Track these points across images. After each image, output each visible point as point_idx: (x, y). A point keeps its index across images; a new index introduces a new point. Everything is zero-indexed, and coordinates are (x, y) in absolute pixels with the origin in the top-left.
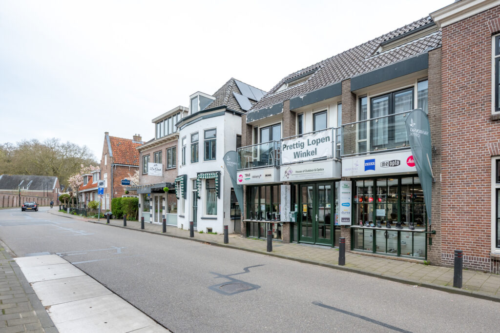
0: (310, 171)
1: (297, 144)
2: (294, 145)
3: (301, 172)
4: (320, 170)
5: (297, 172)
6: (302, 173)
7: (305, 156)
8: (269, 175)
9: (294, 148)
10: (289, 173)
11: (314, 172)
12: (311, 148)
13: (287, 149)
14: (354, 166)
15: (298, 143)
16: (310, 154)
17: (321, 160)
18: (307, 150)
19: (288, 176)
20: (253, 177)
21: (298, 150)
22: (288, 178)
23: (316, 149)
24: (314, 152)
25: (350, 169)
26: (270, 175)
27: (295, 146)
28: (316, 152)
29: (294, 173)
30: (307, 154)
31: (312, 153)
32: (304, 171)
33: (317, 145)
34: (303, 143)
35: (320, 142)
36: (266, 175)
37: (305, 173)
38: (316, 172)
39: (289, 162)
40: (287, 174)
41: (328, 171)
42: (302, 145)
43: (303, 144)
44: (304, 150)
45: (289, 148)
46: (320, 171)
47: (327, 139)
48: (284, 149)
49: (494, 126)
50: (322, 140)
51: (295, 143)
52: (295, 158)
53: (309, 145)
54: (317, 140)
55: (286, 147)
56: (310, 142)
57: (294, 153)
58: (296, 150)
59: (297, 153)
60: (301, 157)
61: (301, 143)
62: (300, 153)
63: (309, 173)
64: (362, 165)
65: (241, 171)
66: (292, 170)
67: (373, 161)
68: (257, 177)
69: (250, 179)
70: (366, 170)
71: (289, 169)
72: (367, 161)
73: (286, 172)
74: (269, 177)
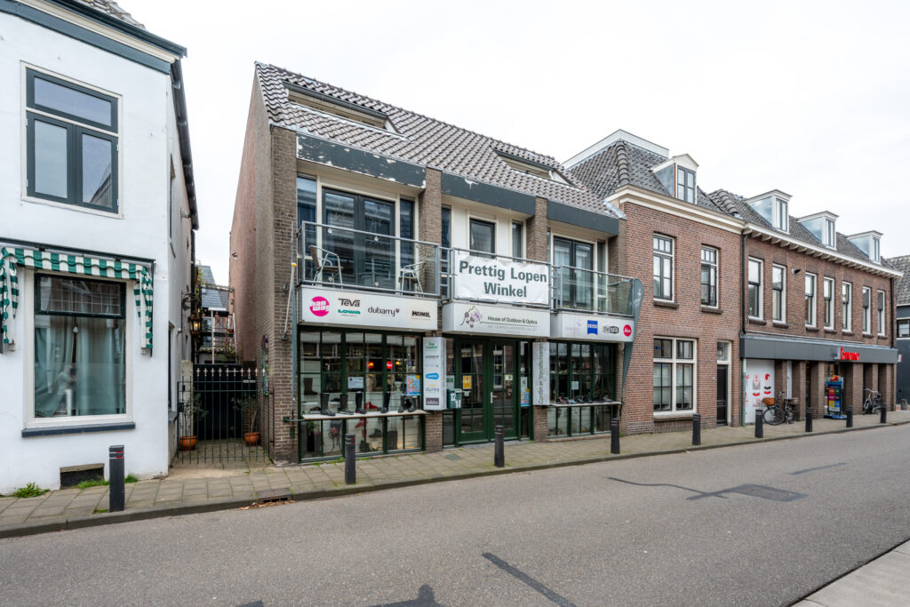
0: (515, 321)
1: (490, 269)
2: (484, 268)
3: (499, 320)
4: (532, 322)
5: (490, 318)
6: (501, 322)
7: (507, 294)
8: (423, 314)
9: (485, 274)
10: (475, 318)
11: (522, 323)
12: (518, 284)
13: (470, 272)
14: (577, 326)
15: (493, 267)
16: (515, 292)
17: (532, 307)
18: (510, 286)
19: (471, 323)
20: (373, 310)
21: (494, 280)
22: (472, 326)
23: (525, 288)
24: (523, 292)
25: (571, 329)
26: (427, 315)
27: (487, 272)
28: (525, 293)
29: (485, 319)
30: (511, 292)
31: (518, 293)
32: (504, 320)
33: (527, 282)
34: (503, 272)
35: (531, 279)
36: (414, 313)
37: (506, 322)
38: (526, 324)
39: (476, 298)
40: (469, 319)
41: (540, 326)
42: (501, 273)
43: (503, 273)
44: (505, 284)
45: (473, 270)
46: (531, 325)
47: (542, 277)
48: (463, 270)
49: (655, 310)
50: (535, 277)
51: (487, 267)
52: (487, 292)
53: (513, 277)
54: (527, 274)
55: (468, 268)
56: (516, 275)
57: (485, 284)
58: (489, 279)
59: (491, 284)
60: (499, 294)
61: (499, 271)
62: (497, 286)
63: (513, 323)
64: (585, 327)
65: (320, 287)
66: (481, 313)
67: (596, 323)
68: (385, 312)
69: (359, 313)
70: (588, 333)
71: (474, 310)
72: (589, 322)
73: (467, 315)
74: (423, 317)
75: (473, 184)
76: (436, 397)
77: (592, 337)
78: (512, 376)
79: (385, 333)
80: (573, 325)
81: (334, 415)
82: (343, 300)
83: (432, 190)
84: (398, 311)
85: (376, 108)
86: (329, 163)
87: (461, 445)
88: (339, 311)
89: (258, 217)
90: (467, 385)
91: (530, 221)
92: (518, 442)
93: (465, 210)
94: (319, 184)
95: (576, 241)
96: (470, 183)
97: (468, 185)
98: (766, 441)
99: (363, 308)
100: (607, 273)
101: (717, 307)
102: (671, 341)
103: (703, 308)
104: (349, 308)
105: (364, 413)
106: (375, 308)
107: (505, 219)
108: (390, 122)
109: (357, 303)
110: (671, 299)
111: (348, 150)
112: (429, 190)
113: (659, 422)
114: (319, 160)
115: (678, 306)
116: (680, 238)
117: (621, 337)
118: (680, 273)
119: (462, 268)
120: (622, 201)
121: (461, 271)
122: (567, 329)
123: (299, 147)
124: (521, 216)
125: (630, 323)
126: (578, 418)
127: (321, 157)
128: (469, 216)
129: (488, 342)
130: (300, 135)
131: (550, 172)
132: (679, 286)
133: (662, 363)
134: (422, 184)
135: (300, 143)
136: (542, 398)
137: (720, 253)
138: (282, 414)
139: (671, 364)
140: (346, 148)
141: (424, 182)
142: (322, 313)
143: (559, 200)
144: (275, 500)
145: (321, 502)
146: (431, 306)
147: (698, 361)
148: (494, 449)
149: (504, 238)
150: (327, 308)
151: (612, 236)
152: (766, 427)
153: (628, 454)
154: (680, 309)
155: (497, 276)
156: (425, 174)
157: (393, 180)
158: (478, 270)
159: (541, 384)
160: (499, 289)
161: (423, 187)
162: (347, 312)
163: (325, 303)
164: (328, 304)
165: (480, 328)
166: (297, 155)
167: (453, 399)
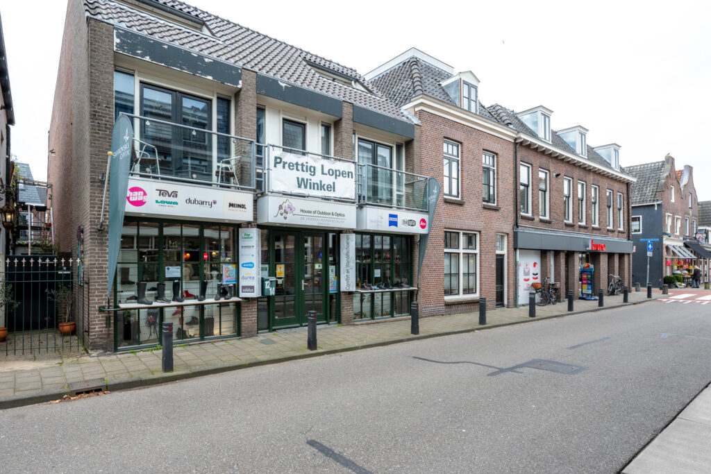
0: (325, 213)
1: (302, 165)
2: (297, 164)
3: (310, 212)
4: (340, 215)
5: (302, 211)
6: (312, 214)
7: (318, 189)
8: (239, 206)
9: (298, 170)
10: (288, 210)
11: (331, 216)
12: (328, 180)
13: (284, 167)
14: (379, 219)
15: (305, 164)
16: (325, 187)
17: (339, 201)
18: (321, 181)
19: (284, 215)
20: (189, 201)
21: (306, 175)
22: (285, 218)
23: (334, 183)
24: (332, 187)
25: (375, 221)
26: (242, 206)
27: (300, 167)
28: (334, 188)
29: (297, 211)
30: (321, 186)
31: (328, 188)
32: (315, 212)
33: (336, 178)
34: (314, 168)
35: (339, 176)
36: (231, 205)
37: (316, 215)
38: (334, 216)
39: (289, 192)
40: (283, 211)
41: (347, 218)
42: (312, 169)
43: (314, 170)
44: (315, 179)
45: (287, 166)
46: (339, 217)
47: (349, 174)
48: (277, 165)
49: (445, 206)
50: (343, 174)
51: (300, 163)
52: (300, 186)
53: (323, 173)
54: (336, 171)
55: (282, 164)
56: (326, 171)
57: (298, 178)
58: (301, 175)
59: (303, 179)
60: (310, 188)
61: (311, 167)
62: (309, 181)
63: (325, 216)
64: (387, 220)
65: (138, 177)
66: (293, 206)
67: (395, 216)
68: (202, 203)
69: (177, 203)
70: (390, 225)
71: (288, 203)
72: (391, 216)
73: (281, 207)
74: (239, 209)
75: (286, 87)
76: (252, 285)
77: (393, 229)
78: (321, 265)
79: (203, 224)
80: (376, 219)
81: (151, 304)
82: (160, 191)
83: (248, 90)
84: (215, 202)
85: (194, 14)
86: (147, 58)
87: (274, 330)
88: (157, 202)
89: (74, 111)
90: (281, 273)
91: (337, 123)
92: (327, 326)
93: (278, 110)
94: (137, 79)
95: (377, 143)
96: (284, 85)
97: (281, 87)
98: (538, 320)
99: (181, 199)
100: (404, 171)
101: (495, 205)
102: (458, 233)
103: (484, 205)
104: (167, 199)
105: (182, 301)
106: (192, 199)
107: (315, 121)
108: (207, 27)
109: (175, 194)
110: (458, 197)
111: (166, 47)
112: (244, 89)
113: (449, 305)
114: (137, 54)
115: (464, 203)
116: (465, 143)
117: (417, 230)
118: (465, 174)
119: (276, 163)
120: (417, 109)
121: (275, 166)
122: (371, 221)
123: (117, 40)
124: (329, 118)
125: (426, 217)
126: (380, 303)
127: (139, 52)
128: (282, 116)
129: (299, 233)
130: (117, 29)
131: (353, 82)
132: (465, 185)
133: (451, 253)
134: (238, 84)
135: (118, 37)
136: (348, 285)
137: (497, 157)
138: (96, 303)
139: (459, 254)
140: (164, 44)
141: (240, 82)
142: (139, 203)
143: (362, 105)
144: (88, 392)
145: (137, 391)
146: (247, 198)
147: (481, 251)
148: (307, 333)
149: (314, 137)
150: (145, 199)
151: (409, 139)
152: (537, 308)
153: (426, 334)
154: (466, 206)
155: (309, 172)
156: (241, 74)
157: (210, 78)
158: (291, 166)
159: (348, 272)
160: (310, 183)
161: (239, 86)
162: (164, 202)
163: (142, 193)
164: (145, 194)
165: (294, 220)
166: (115, 48)
167: (267, 287)
